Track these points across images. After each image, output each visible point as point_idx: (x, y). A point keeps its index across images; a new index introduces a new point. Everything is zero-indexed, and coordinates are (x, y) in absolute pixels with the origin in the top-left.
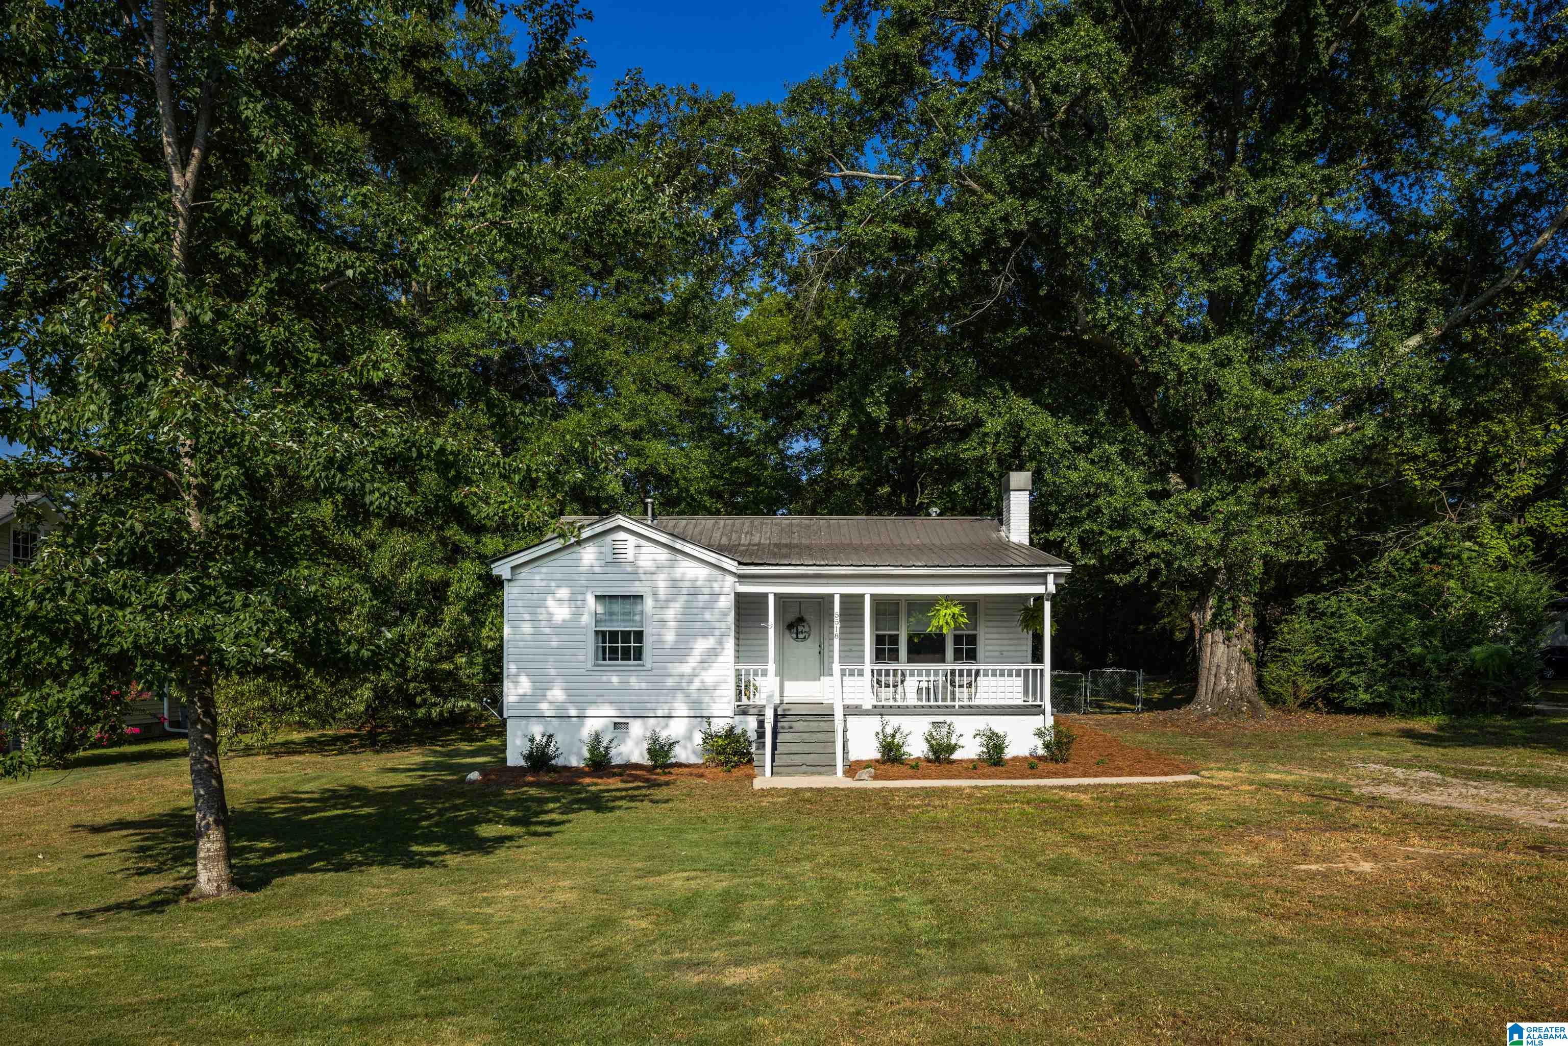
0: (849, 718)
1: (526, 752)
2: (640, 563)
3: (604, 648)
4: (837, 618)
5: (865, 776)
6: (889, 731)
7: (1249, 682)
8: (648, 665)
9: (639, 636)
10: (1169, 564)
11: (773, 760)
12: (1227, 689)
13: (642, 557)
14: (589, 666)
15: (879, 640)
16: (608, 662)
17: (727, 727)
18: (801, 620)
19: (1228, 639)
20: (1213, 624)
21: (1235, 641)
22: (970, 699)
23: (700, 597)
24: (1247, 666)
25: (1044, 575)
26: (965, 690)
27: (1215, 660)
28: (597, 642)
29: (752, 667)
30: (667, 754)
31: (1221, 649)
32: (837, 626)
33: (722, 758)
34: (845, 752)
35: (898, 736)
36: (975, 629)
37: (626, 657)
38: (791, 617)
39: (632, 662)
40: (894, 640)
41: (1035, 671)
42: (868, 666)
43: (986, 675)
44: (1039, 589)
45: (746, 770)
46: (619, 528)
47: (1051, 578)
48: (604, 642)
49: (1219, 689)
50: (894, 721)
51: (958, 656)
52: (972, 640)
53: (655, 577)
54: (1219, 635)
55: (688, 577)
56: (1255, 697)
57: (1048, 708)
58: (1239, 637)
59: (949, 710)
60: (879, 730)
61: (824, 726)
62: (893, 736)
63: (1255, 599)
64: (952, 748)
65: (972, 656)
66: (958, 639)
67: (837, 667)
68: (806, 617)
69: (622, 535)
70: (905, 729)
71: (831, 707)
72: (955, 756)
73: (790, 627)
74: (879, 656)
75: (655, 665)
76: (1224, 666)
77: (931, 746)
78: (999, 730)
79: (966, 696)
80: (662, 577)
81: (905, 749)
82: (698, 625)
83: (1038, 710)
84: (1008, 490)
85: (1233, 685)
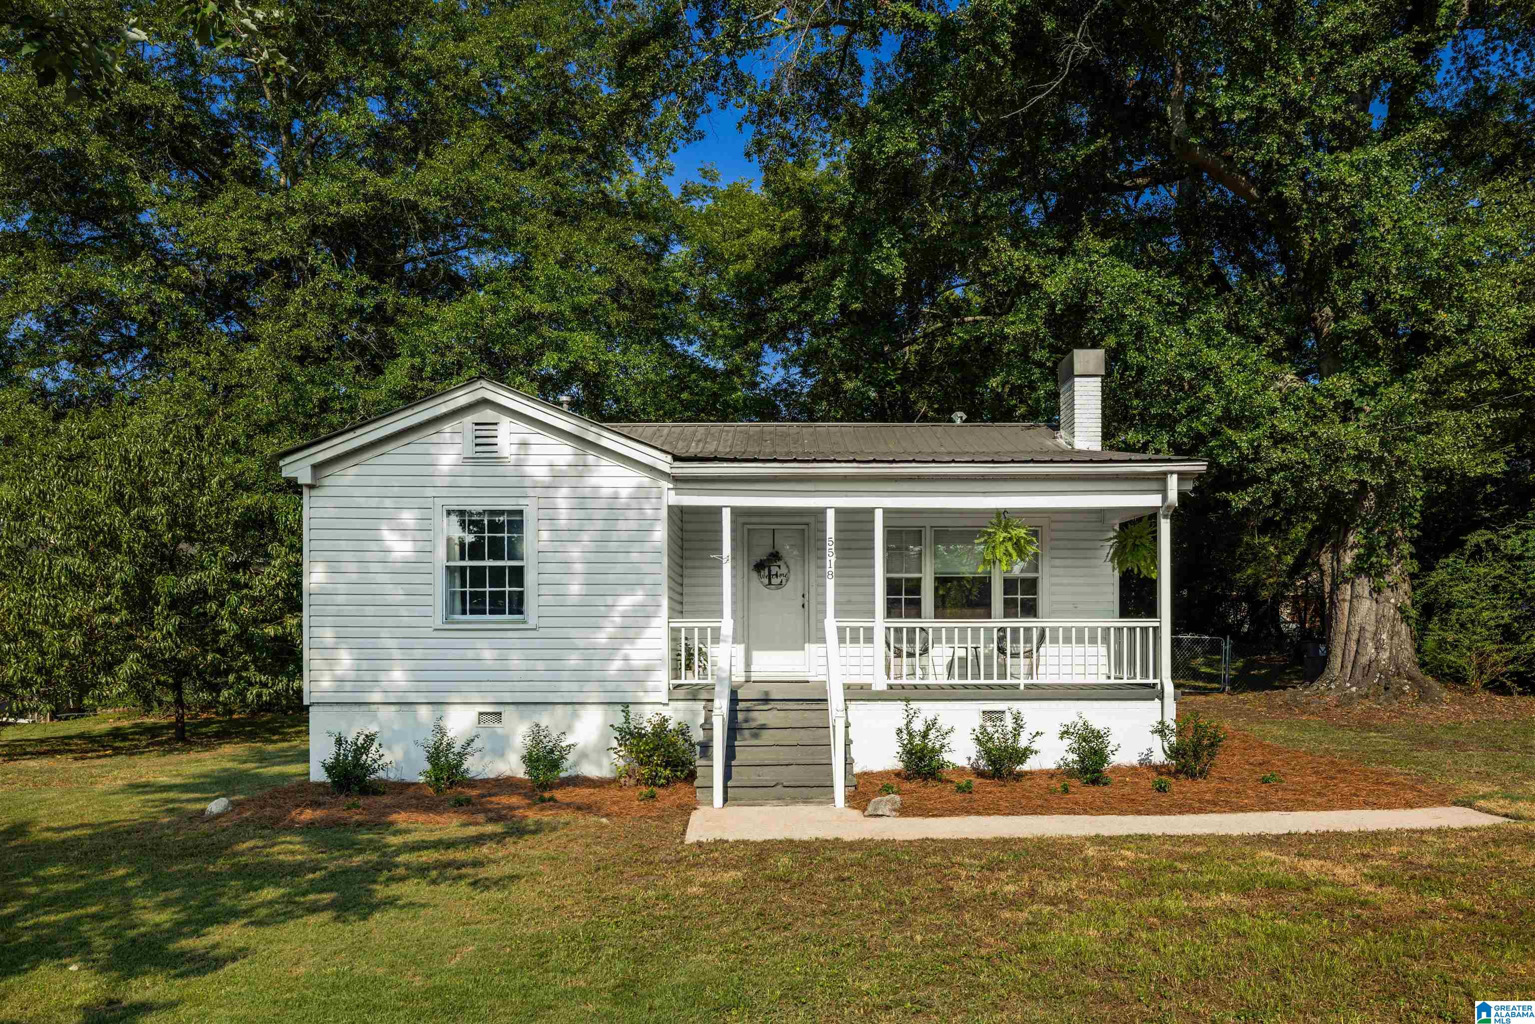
0: (852, 706)
1: (329, 761)
2: (529, 470)
3: (463, 594)
4: (830, 547)
5: (885, 809)
6: (918, 726)
7: (1407, 652)
8: (532, 622)
9: (518, 575)
10: (1296, 483)
11: (727, 776)
12: (1377, 660)
13: (532, 460)
14: (439, 623)
15: (892, 587)
16: (468, 617)
17: (656, 720)
18: (775, 556)
19: (1377, 590)
20: (1358, 570)
21: (1388, 592)
22: (1030, 674)
23: (621, 525)
24: (1403, 628)
25: (1162, 478)
26: (1022, 661)
27: (1358, 620)
28: (450, 583)
29: (696, 623)
30: (555, 765)
31: (1366, 606)
32: (831, 559)
33: (645, 771)
34: (848, 762)
35: (932, 735)
36: (1036, 570)
37: (497, 610)
38: (761, 553)
39: (507, 617)
40: (915, 587)
41: (1144, 630)
42: (880, 623)
43: (1054, 640)
44: (1154, 500)
45: (683, 789)
46: (485, 402)
47: (1173, 481)
48: (463, 585)
49: (1364, 660)
50: (927, 710)
51: (1010, 609)
52: (1031, 585)
53: (551, 492)
54: (1364, 585)
55: (605, 492)
56: (1417, 673)
57: (1169, 688)
58: (1394, 587)
59: (1011, 693)
60: (902, 724)
61: (812, 718)
62: (925, 735)
63: (1416, 533)
64: (1023, 755)
65: (1030, 609)
66: (1010, 585)
67: (831, 624)
68: (783, 553)
69: (488, 415)
70: (944, 723)
71: (822, 686)
72: (1026, 767)
73: (759, 567)
74: (892, 609)
75: (544, 622)
76: (1371, 628)
77: (988, 752)
78: (1097, 724)
79: (1023, 670)
80: (564, 492)
81: (946, 757)
82: (619, 568)
83: (1151, 692)
84: (1070, 375)
85: (1385, 655)
